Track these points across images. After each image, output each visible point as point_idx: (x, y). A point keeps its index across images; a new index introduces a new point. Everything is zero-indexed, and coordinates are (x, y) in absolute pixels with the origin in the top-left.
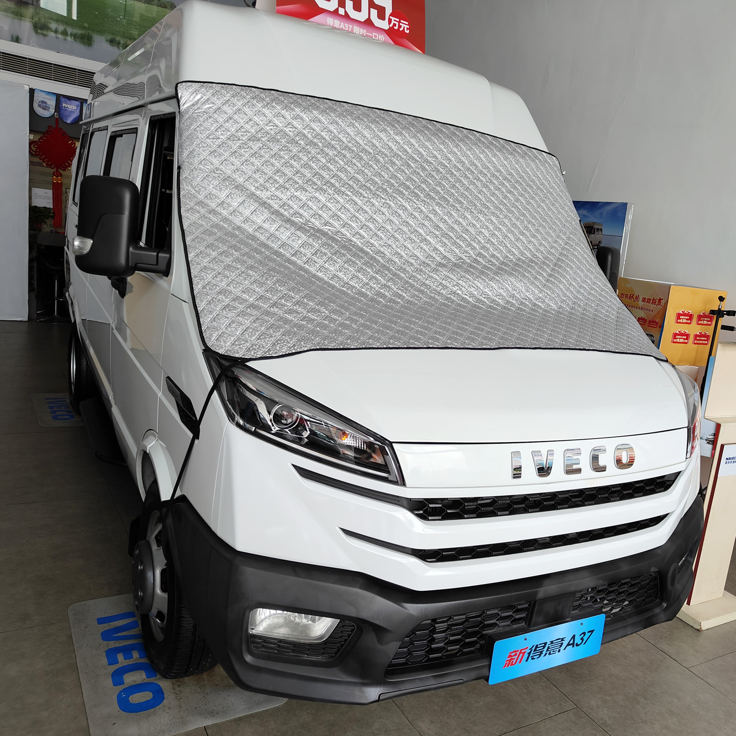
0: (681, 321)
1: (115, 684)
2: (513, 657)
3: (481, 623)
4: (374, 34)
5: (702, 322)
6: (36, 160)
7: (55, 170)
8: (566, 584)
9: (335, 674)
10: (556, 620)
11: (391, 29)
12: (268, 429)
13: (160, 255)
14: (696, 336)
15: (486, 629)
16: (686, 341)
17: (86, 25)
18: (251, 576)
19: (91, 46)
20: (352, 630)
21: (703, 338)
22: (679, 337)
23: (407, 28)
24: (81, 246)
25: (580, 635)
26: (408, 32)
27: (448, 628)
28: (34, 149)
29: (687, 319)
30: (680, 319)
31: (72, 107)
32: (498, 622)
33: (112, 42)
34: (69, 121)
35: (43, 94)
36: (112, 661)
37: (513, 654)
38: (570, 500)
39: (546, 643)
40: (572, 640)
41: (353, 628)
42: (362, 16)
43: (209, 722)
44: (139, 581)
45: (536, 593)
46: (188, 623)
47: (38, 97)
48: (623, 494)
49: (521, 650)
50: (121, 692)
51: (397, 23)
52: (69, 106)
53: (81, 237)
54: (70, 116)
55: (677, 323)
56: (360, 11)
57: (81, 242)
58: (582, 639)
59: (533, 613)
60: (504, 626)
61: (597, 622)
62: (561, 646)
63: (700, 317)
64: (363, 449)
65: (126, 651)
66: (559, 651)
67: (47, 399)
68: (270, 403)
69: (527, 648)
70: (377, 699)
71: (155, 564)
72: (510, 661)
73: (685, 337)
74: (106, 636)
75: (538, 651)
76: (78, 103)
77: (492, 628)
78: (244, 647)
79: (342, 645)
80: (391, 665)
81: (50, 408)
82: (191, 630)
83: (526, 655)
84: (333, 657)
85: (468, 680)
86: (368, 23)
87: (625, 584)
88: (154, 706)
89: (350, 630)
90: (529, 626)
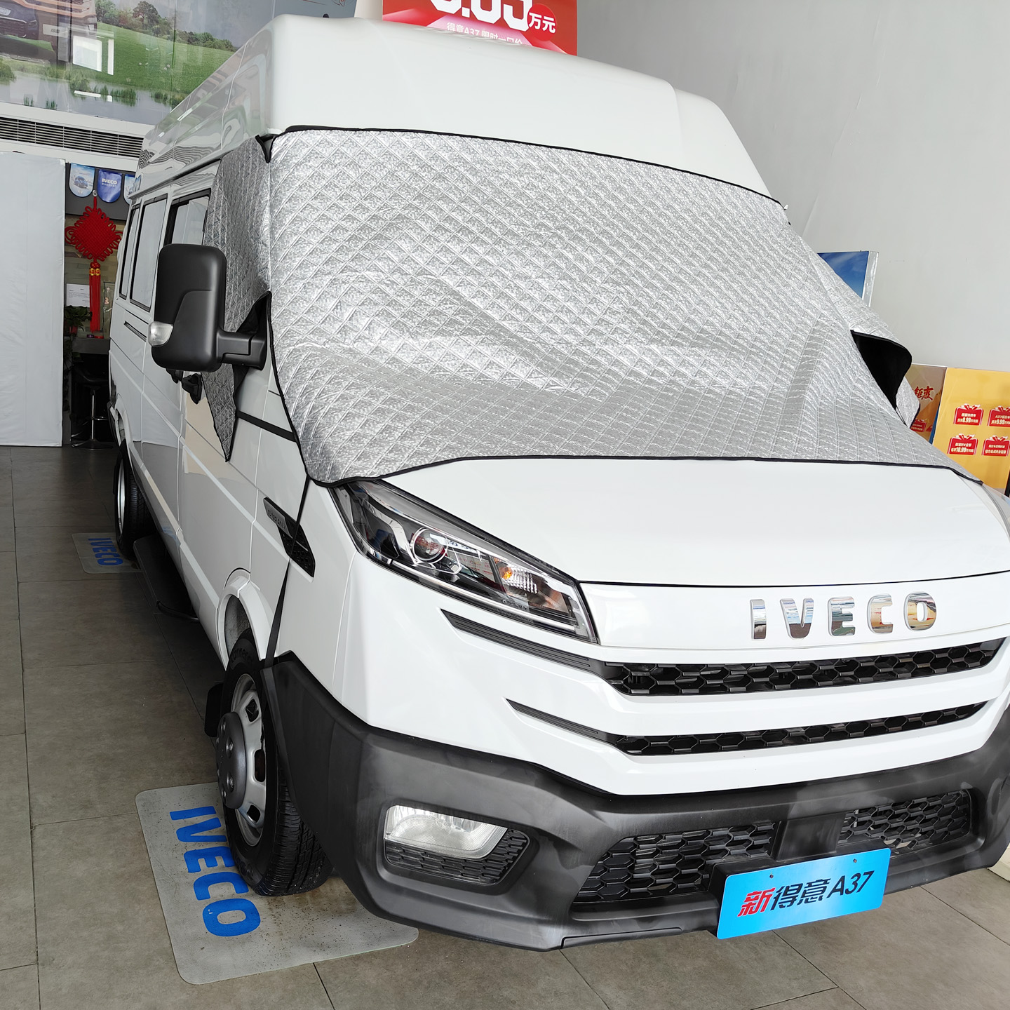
0: (963, 420)
1: (199, 898)
2: (753, 902)
3: (704, 847)
4: (508, 38)
5: (997, 422)
6: (72, 249)
7: (92, 260)
8: (831, 798)
9: (502, 904)
10: (815, 851)
11: (532, 29)
12: (408, 562)
13: (252, 341)
14: (987, 443)
15: (710, 857)
16: (972, 451)
17: (128, 80)
18: (389, 761)
19: (134, 105)
20: (524, 845)
21: (1000, 446)
22: (960, 444)
23: (553, 26)
24: (159, 334)
25: (853, 878)
26: (553, 31)
27: (657, 852)
28: (70, 237)
29: (972, 418)
30: (962, 417)
31: (112, 182)
32: (727, 848)
33: (158, 97)
34: (108, 200)
35: (79, 168)
36: (194, 868)
37: (752, 897)
38: (836, 674)
39: (801, 886)
40: (840, 883)
41: (525, 841)
42: (492, 16)
43: (319, 958)
44: (225, 766)
45: (787, 809)
46: (293, 821)
47: (75, 173)
48: (917, 668)
49: (765, 892)
50: (207, 908)
51: (539, 21)
52: (108, 181)
53: (159, 323)
54: (110, 193)
55: (957, 423)
56: (490, 9)
57: (159, 329)
58: (855, 884)
59: (781, 838)
60: (736, 855)
61: (878, 860)
62: (823, 891)
63: (993, 415)
64: (532, 591)
65: (209, 855)
66: (821, 899)
67: (90, 540)
68: (410, 526)
69: (773, 889)
70: (561, 944)
71: (247, 744)
72: (748, 906)
73: (970, 445)
74: (184, 834)
75: (789, 895)
76: (119, 177)
77: (719, 856)
78: (378, 858)
79: (510, 865)
80: (577, 899)
81: (95, 550)
82: (296, 833)
83: (772, 901)
84: (497, 880)
85: (687, 929)
86: (501, 24)
87: (918, 805)
88: (248, 930)
89: (521, 844)
90: (775, 857)
